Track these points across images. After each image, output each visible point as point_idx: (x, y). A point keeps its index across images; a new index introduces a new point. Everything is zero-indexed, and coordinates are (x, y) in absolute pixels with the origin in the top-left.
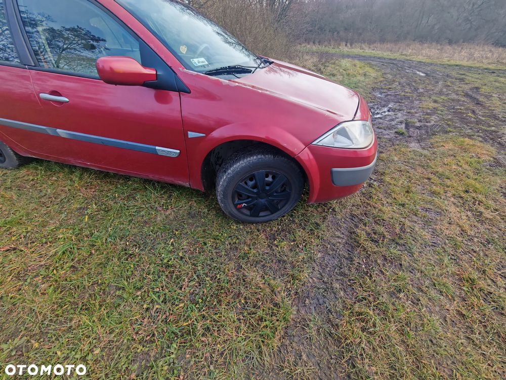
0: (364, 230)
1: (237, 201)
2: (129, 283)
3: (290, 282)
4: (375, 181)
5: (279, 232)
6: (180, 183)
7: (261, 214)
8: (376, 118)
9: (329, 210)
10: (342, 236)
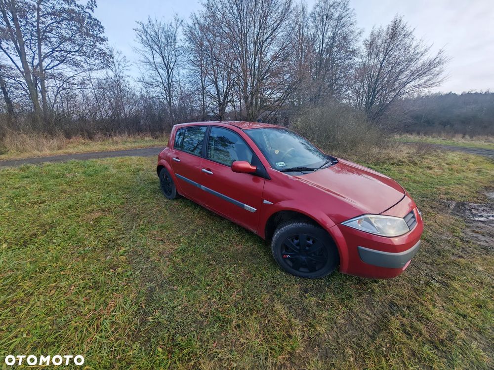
0: (399, 319)
1: (284, 252)
2: (205, 280)
3: (307, 327)
4: (437, 282)
5: (312, 289)
6: (252, 230)
7: (302, 269)
8: (475, 221)
9: (368, 289)
10: (373, 316)
